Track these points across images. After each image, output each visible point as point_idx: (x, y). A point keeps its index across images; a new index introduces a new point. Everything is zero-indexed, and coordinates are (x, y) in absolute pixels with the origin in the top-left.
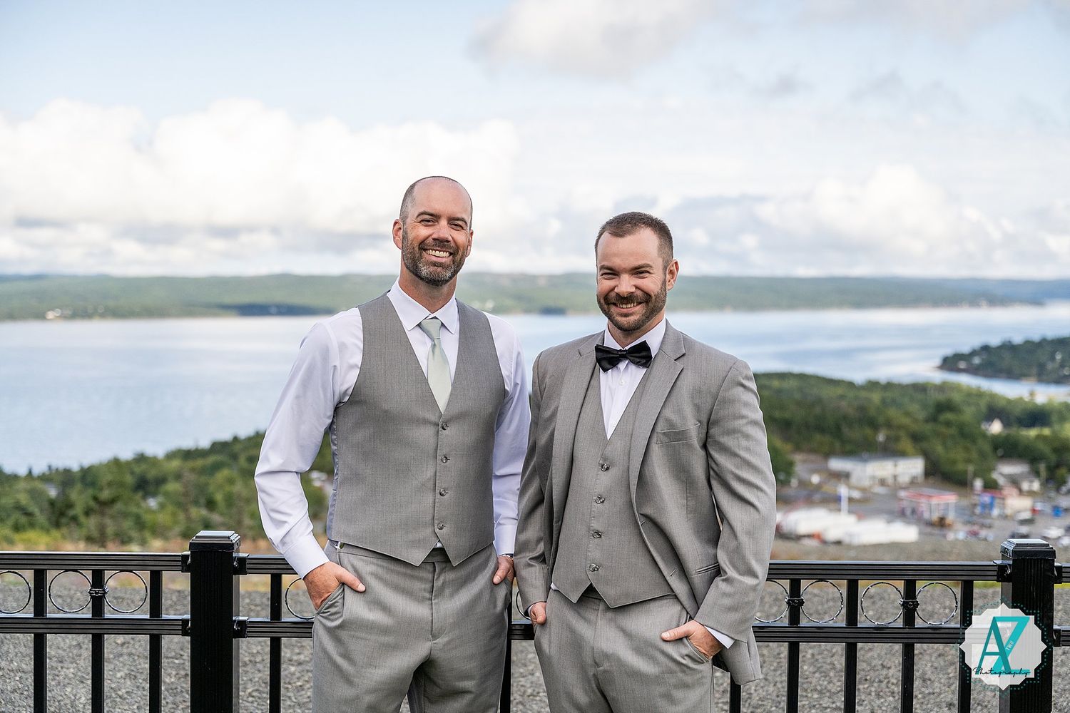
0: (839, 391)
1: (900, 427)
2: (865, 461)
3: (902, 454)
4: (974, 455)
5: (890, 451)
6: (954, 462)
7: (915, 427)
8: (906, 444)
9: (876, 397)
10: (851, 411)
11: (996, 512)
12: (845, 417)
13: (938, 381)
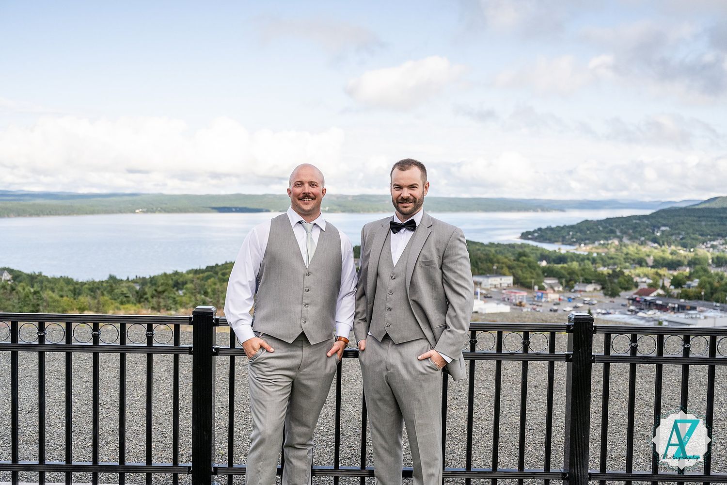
0: (477, 247)
1: (503, 263)
2: (488, 277)
3: (504, 275)
4: (535, 276)
5: (499, 273)
6: (526, 278)
7: (509, 263)
8: (505, 270)
9: (493, 250)
10: (482, 255)
11: (543, 300)
12: (479, 259)
13: (519, 243)
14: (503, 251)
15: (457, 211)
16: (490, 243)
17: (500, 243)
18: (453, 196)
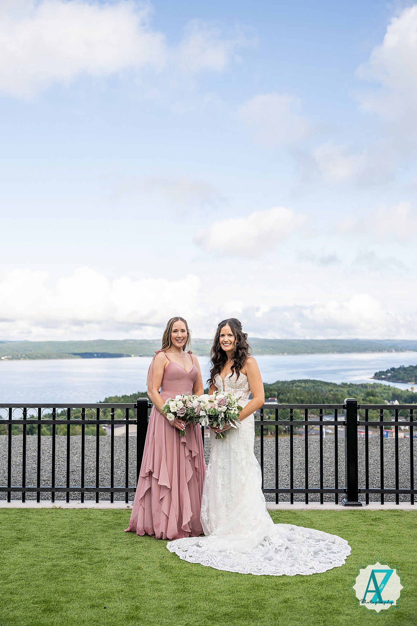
9: (346, 390)
13: (372, 383)
14: (355, 391)
15: (312, 353)
16: (343, 384)
17: (352, 383)
18: (308, 338)
